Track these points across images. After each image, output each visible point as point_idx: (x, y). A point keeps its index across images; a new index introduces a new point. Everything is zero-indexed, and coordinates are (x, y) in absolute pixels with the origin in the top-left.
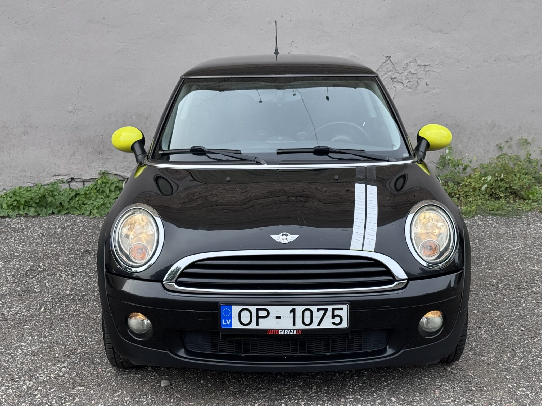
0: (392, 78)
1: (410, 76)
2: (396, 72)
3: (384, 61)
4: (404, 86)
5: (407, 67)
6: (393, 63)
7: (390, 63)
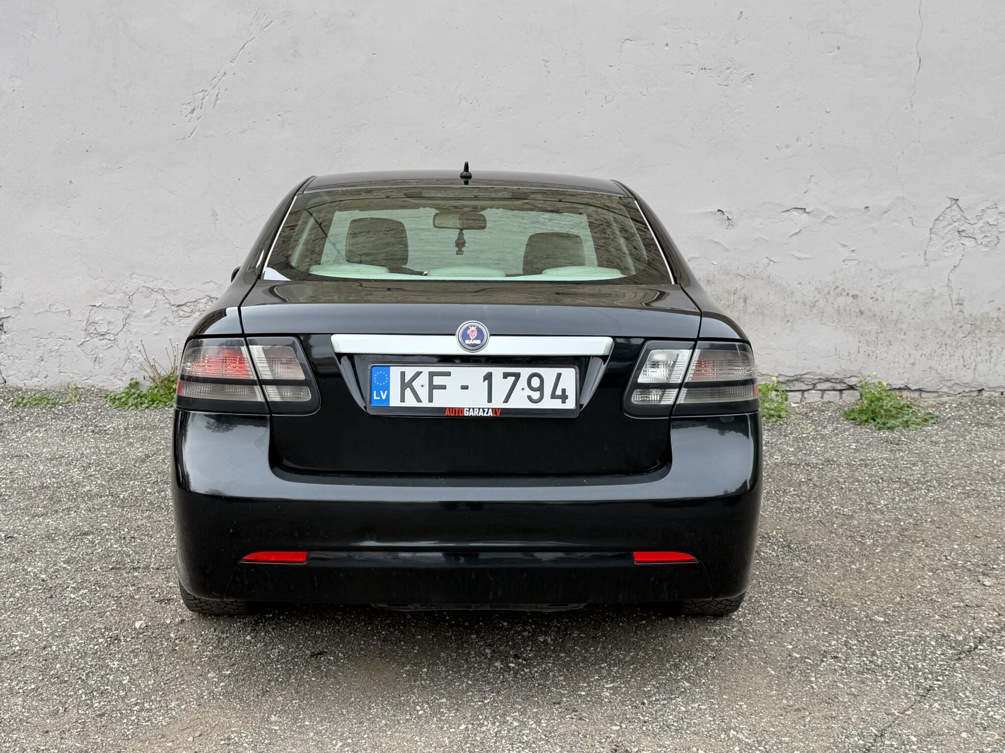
0: (960, 230)
1: (987, 228)
2: (966, 222)
3: (949, 206)
4: (977, 242)
5: (982, 215)
6: (962, 209)
7: (957, 209)
